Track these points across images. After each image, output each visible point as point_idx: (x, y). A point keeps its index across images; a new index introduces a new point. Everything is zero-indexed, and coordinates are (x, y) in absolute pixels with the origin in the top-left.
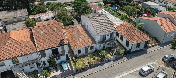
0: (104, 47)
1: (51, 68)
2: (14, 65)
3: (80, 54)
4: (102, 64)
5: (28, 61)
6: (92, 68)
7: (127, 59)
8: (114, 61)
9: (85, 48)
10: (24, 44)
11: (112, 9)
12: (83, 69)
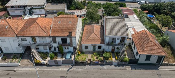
0: (113, 50)
1: (59, 54)
2: (33, 43)
3: (87, 50)
4: (102, 65)
5: (43, 42)
6: (91, 65)
7: (130, 68)
8: (115, 66)
9: (92, 45)
10: (43, 29)
11: (146, 17)
12: (82, 63)
